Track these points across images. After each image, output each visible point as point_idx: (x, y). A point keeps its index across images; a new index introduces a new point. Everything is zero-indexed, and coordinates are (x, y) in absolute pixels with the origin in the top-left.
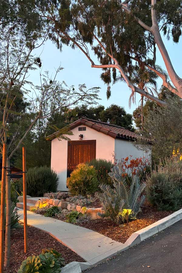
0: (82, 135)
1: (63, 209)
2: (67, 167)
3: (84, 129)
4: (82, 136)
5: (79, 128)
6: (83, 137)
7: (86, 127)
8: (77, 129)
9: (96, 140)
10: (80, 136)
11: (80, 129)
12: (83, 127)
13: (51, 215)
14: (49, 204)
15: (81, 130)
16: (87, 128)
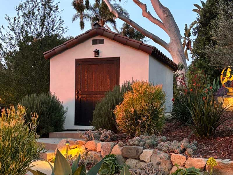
0: (98, 50)
1: (127, 158)
2: (76, 96)
3: (101, 42)
4: (97, 52)
5: (93, 40)
6: (100, 54)
7: (103, 39)
8: (90, 41)
9: (119, 57)
10: (95, 52)
11: (95, 42)
12: (99, 40)
13: (114, 172)
14: (86, 149)
15: (97, 44)
16: (106, 41)
